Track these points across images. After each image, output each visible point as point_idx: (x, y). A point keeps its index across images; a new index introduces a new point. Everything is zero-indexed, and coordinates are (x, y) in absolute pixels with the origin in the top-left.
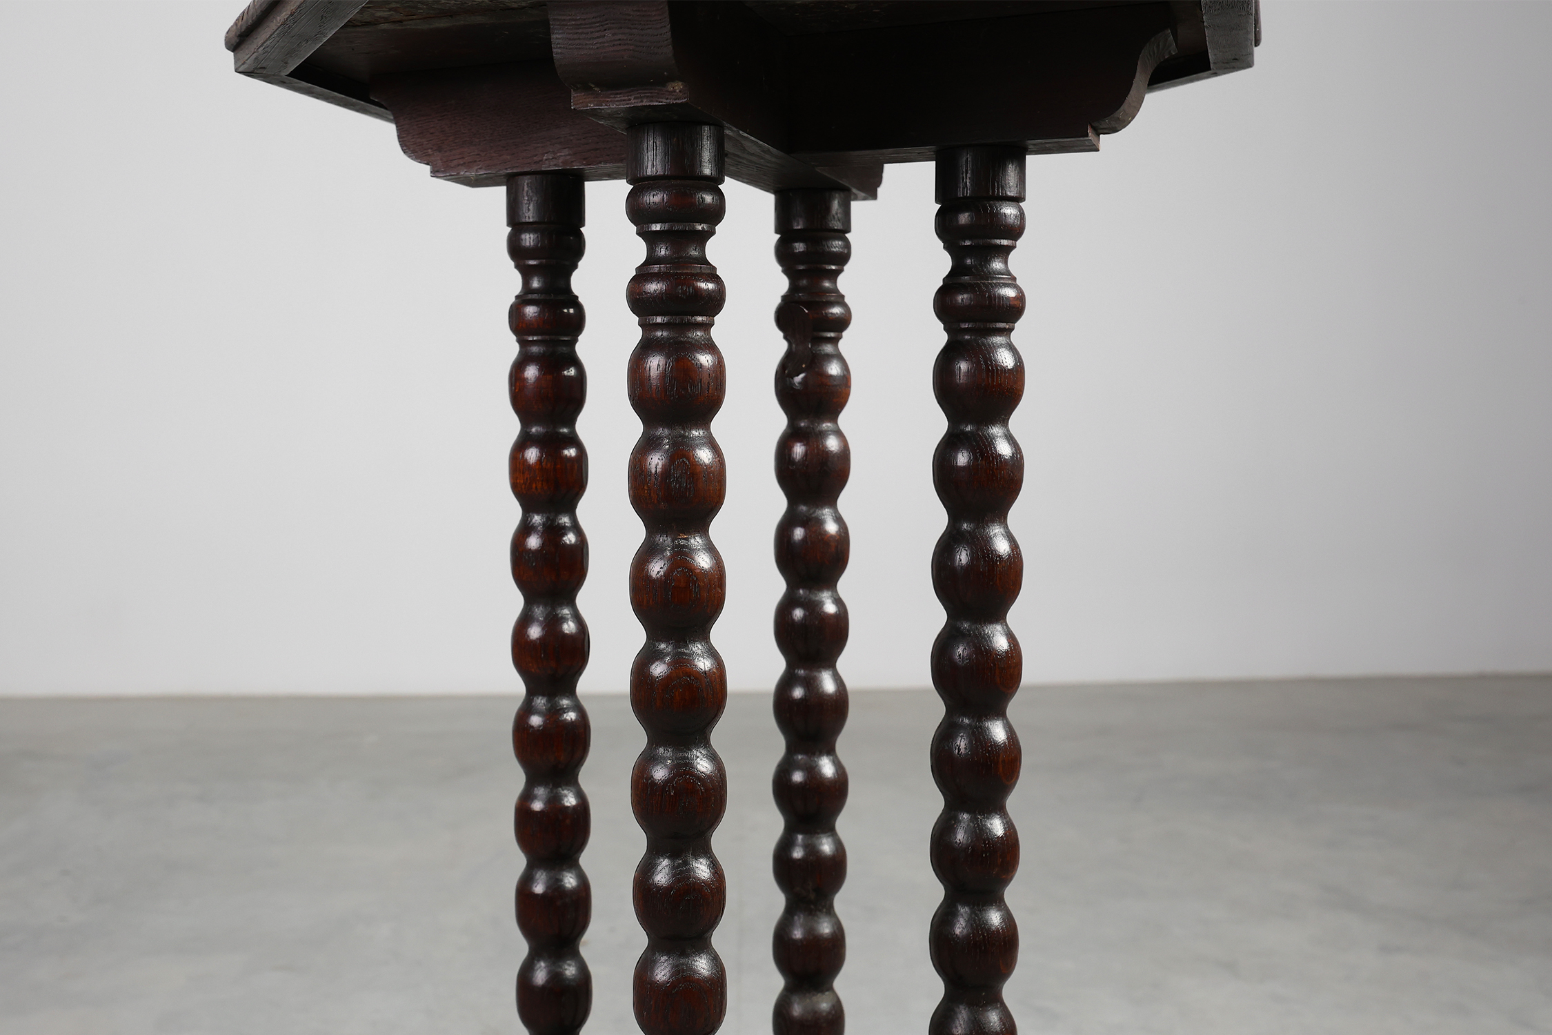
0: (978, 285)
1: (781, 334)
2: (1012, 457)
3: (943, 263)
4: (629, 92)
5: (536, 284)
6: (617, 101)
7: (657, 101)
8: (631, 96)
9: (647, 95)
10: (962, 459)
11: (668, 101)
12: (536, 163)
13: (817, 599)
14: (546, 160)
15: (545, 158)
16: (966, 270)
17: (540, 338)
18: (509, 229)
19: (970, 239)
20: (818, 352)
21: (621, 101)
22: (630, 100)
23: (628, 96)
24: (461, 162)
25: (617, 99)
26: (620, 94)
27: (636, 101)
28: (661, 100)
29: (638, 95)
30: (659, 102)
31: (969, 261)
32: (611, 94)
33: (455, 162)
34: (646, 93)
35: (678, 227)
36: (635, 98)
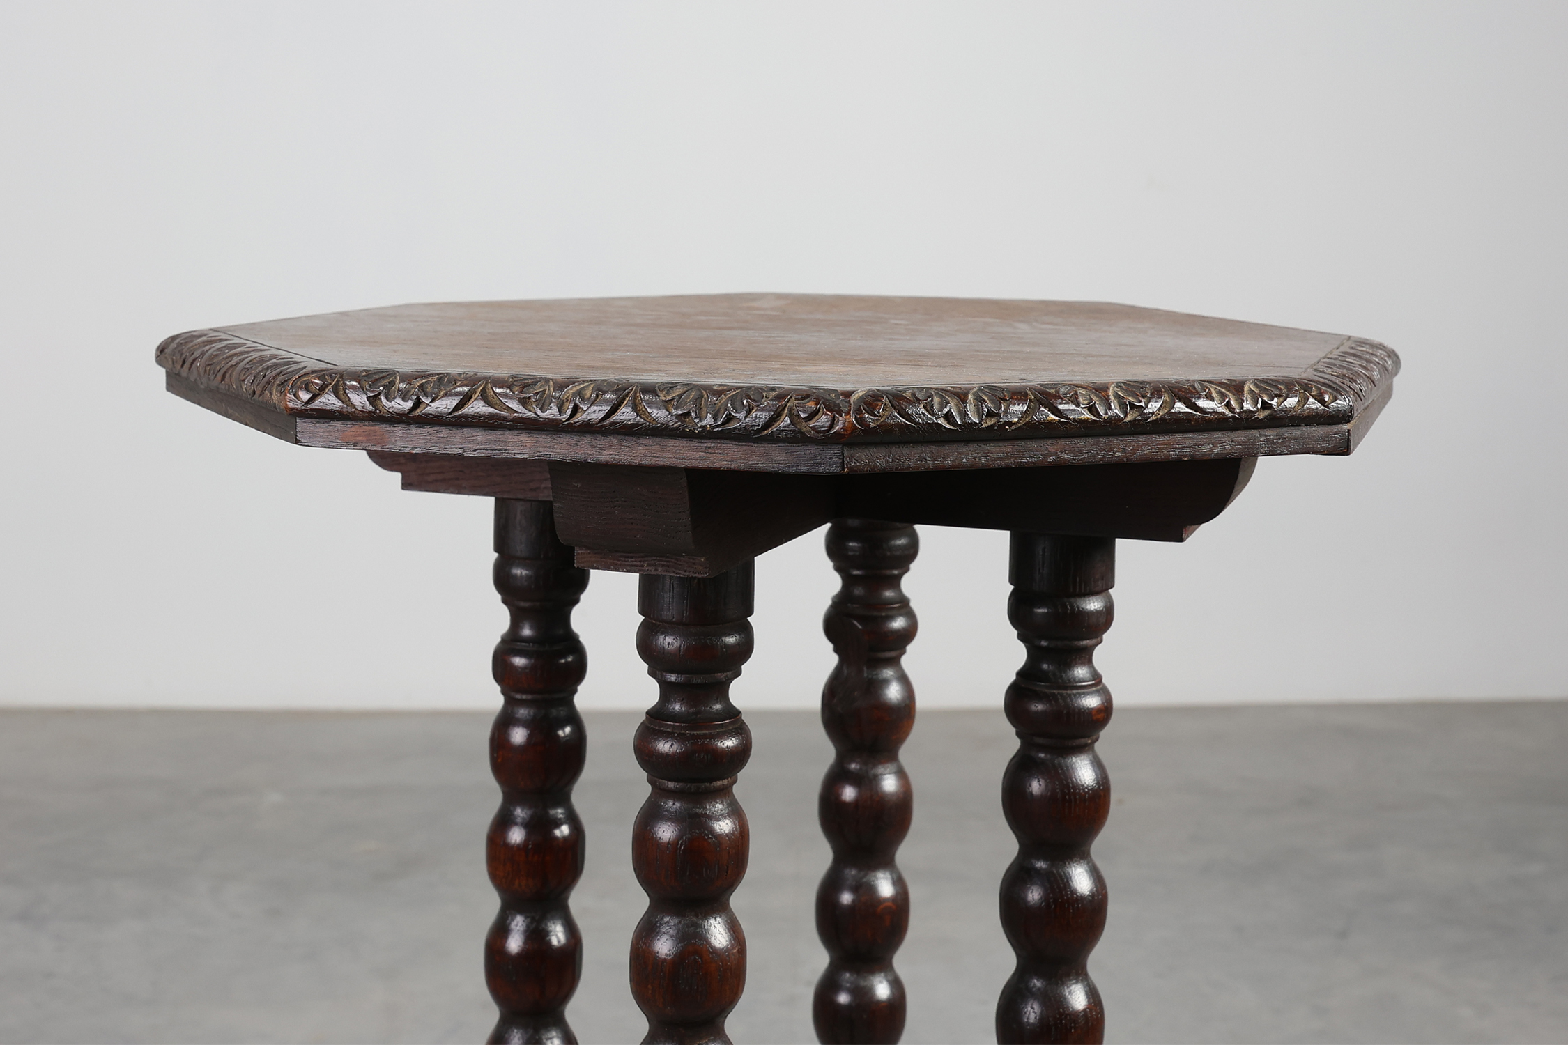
0: (1054, 696)
1: (830, 646)
2: (1093, 895)
3: (1017, 655)
4: (642, 557)
5: (527, 632)
6: (628, 565)
7: (674, 572)
8: (644, 562)
9: (663, 563)
10: (1034, 895)
11: (687, 574)
12: (532, 490)
13: (865, 984)
14: (544, 488)
15: (543, 486)
16: (1044, 677)
17: (529, 697)
18: (496, 555)
19: (1046, 639)
20: (875, 677)
21: (632, 566)
22: (643, 566)
23: (640, 561)
24: (440, 477)
25: (627, 563)
26: (632, 557)
27: (650, 568)
28: (680, 572)
29: (653, 562)
30: (677, 573)
31: (1045, 666)
32: (621, 556)
33: (431, 478)
34: (662, 561)
35: (697, 680)
36: (649, 565)
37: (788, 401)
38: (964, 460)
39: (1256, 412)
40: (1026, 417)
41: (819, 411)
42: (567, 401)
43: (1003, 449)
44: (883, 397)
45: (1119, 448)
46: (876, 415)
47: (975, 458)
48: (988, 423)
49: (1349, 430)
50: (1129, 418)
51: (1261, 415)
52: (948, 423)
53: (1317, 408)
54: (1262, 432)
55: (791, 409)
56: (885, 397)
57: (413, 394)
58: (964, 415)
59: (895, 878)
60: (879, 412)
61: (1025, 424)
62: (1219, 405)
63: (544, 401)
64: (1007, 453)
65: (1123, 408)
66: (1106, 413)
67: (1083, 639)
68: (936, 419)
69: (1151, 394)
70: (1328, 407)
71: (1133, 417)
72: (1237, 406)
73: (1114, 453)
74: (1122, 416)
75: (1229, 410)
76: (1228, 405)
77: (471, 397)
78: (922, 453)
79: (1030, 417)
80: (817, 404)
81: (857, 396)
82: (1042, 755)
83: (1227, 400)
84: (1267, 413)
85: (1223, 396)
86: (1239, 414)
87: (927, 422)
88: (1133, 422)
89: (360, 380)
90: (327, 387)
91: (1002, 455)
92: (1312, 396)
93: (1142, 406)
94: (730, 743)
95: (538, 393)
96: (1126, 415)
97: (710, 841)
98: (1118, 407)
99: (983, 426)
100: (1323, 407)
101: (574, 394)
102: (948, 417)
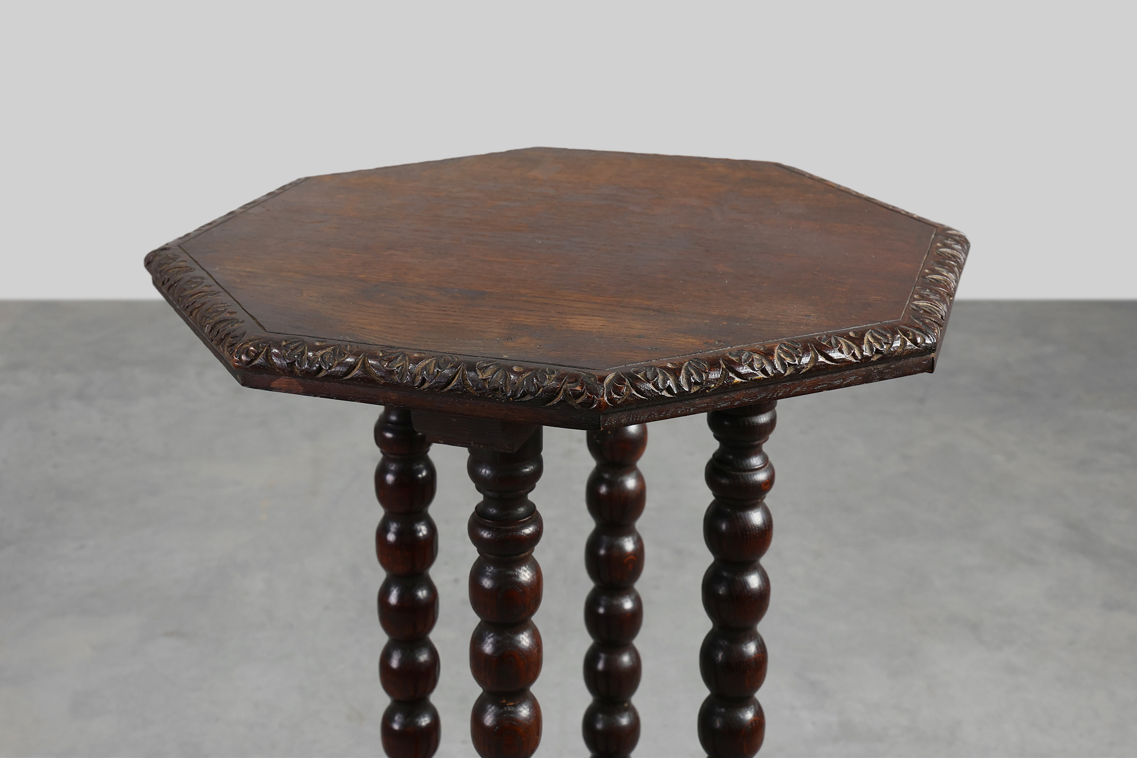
0: (737, 476)
7: (491, 448)
8: (471, 443)
9: (483, 442)
11: (499, 450)
19: (732, 441)
21: (464, 444)
22: (471, 445)
23: (469, 443)
25: (460, 443)
28: (495, 448)
29: (477, 443)
30: (493, 449)
36: (475, 445)
37: (563, 384)
38: (679, 412)
39: (871, 357)
40: (720, 382)
41: (583, 393)
42: (418, 374)
43: (705, 401)
44: (625, 381)
45: (781, 390)
46: (621, 396)
47: (686, 409)
48: (695, 389)
49: (933, 358)
50: (788, 373)
51: (875, 358)
52: (669, 393)
53: (912, 349)
54: (875, 367)
55: (565, 390)
56: (627, 380)
57: (317, 363)
58: (679, 386)
59: (635, 540)
60: (623, 393)
61: (719, 387)
62: (847, 356)
63: (403, 373)
64: (707, 403)
65: (784, 367)
66: (773, 373)
67: (756, 441)
68: (660, 392)
69: (802, 355)
70: (919, 347)
71: (790, 372)
72: (859, 355)
73: (778, 394)
74: (783, 373)
75: (854, 358)
76: (854, 355)
77: (355, 367)
78: (651, 412)
79: (722, 382)
80: (582, 388)
81: (608, 379)
82: (729, 510)
83: (852, 352)
84: (879, 356)
85: (850, 348)
86: (860, 360)
87: (654, 396)
88: (791, 375)
89: (281, 350)
90: (261, 353)
91: (704, 405)
92: (909, 339)
93: (796, 364)
94: (528, 531)
95: (399, 367)
96: (786, 372)
97: (518, 591)
98: (780, 367)
99: (692, 392)
100: (916, 347)
101: (422, 369)
102: (669, 390)
